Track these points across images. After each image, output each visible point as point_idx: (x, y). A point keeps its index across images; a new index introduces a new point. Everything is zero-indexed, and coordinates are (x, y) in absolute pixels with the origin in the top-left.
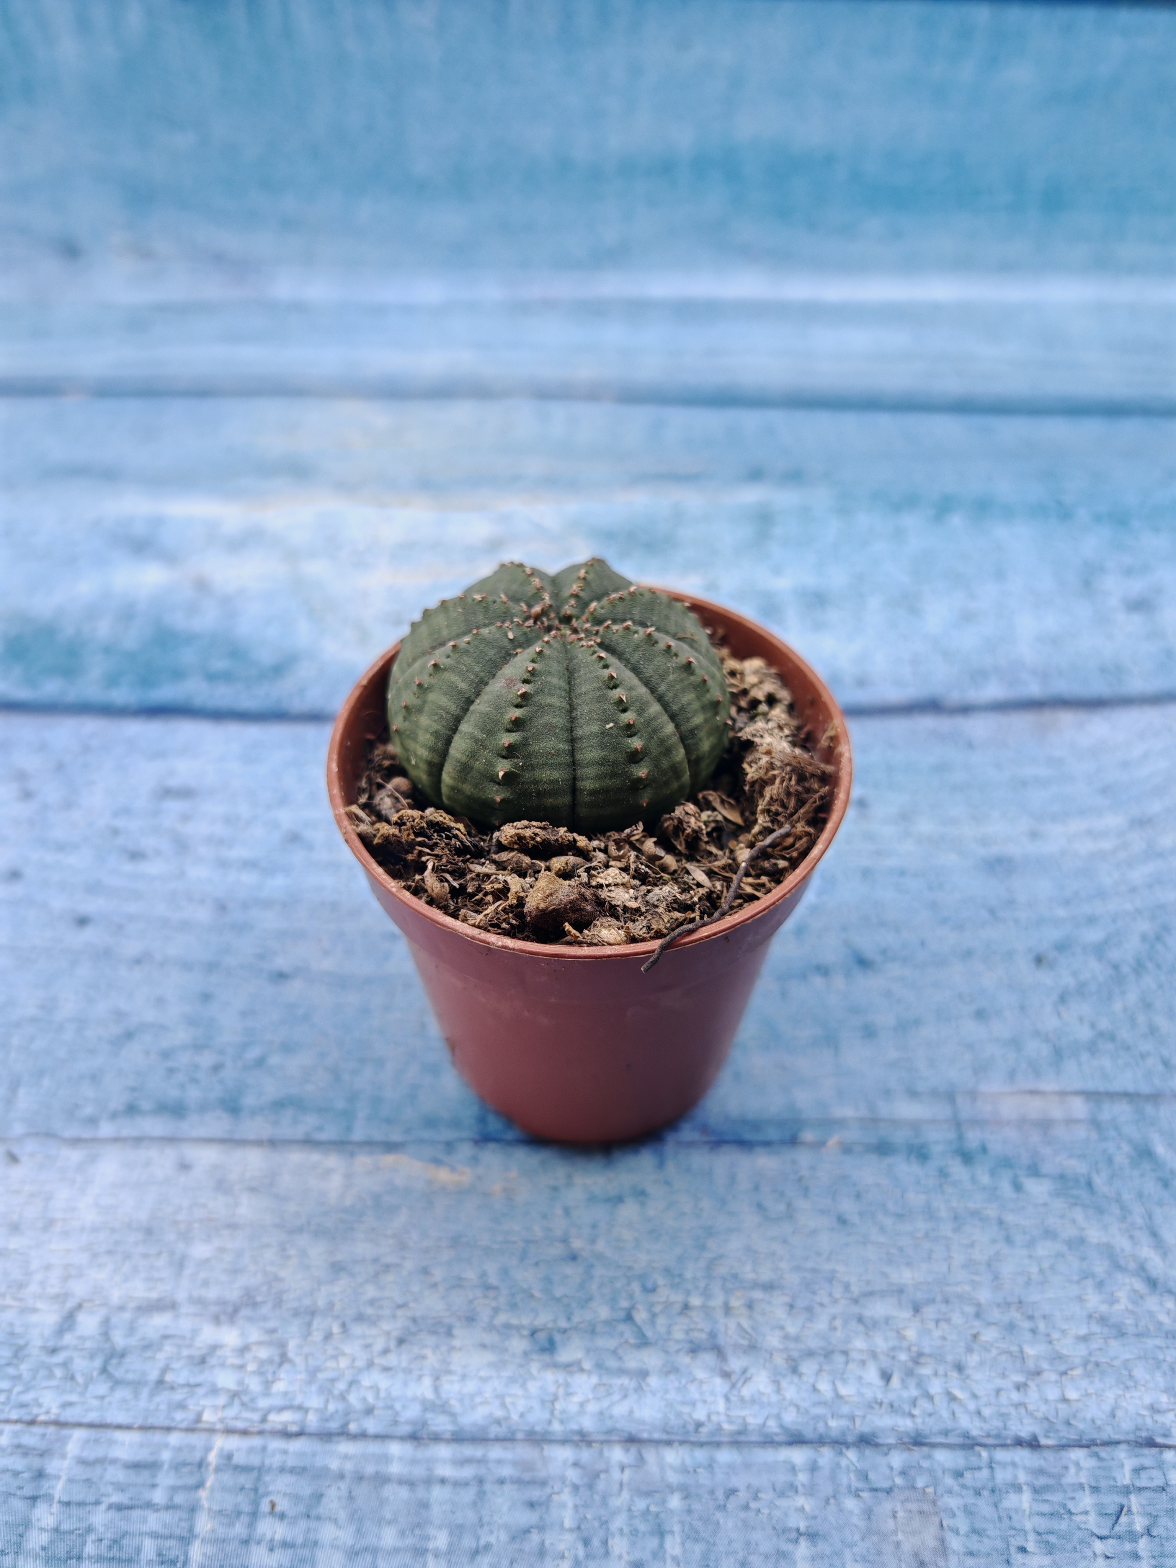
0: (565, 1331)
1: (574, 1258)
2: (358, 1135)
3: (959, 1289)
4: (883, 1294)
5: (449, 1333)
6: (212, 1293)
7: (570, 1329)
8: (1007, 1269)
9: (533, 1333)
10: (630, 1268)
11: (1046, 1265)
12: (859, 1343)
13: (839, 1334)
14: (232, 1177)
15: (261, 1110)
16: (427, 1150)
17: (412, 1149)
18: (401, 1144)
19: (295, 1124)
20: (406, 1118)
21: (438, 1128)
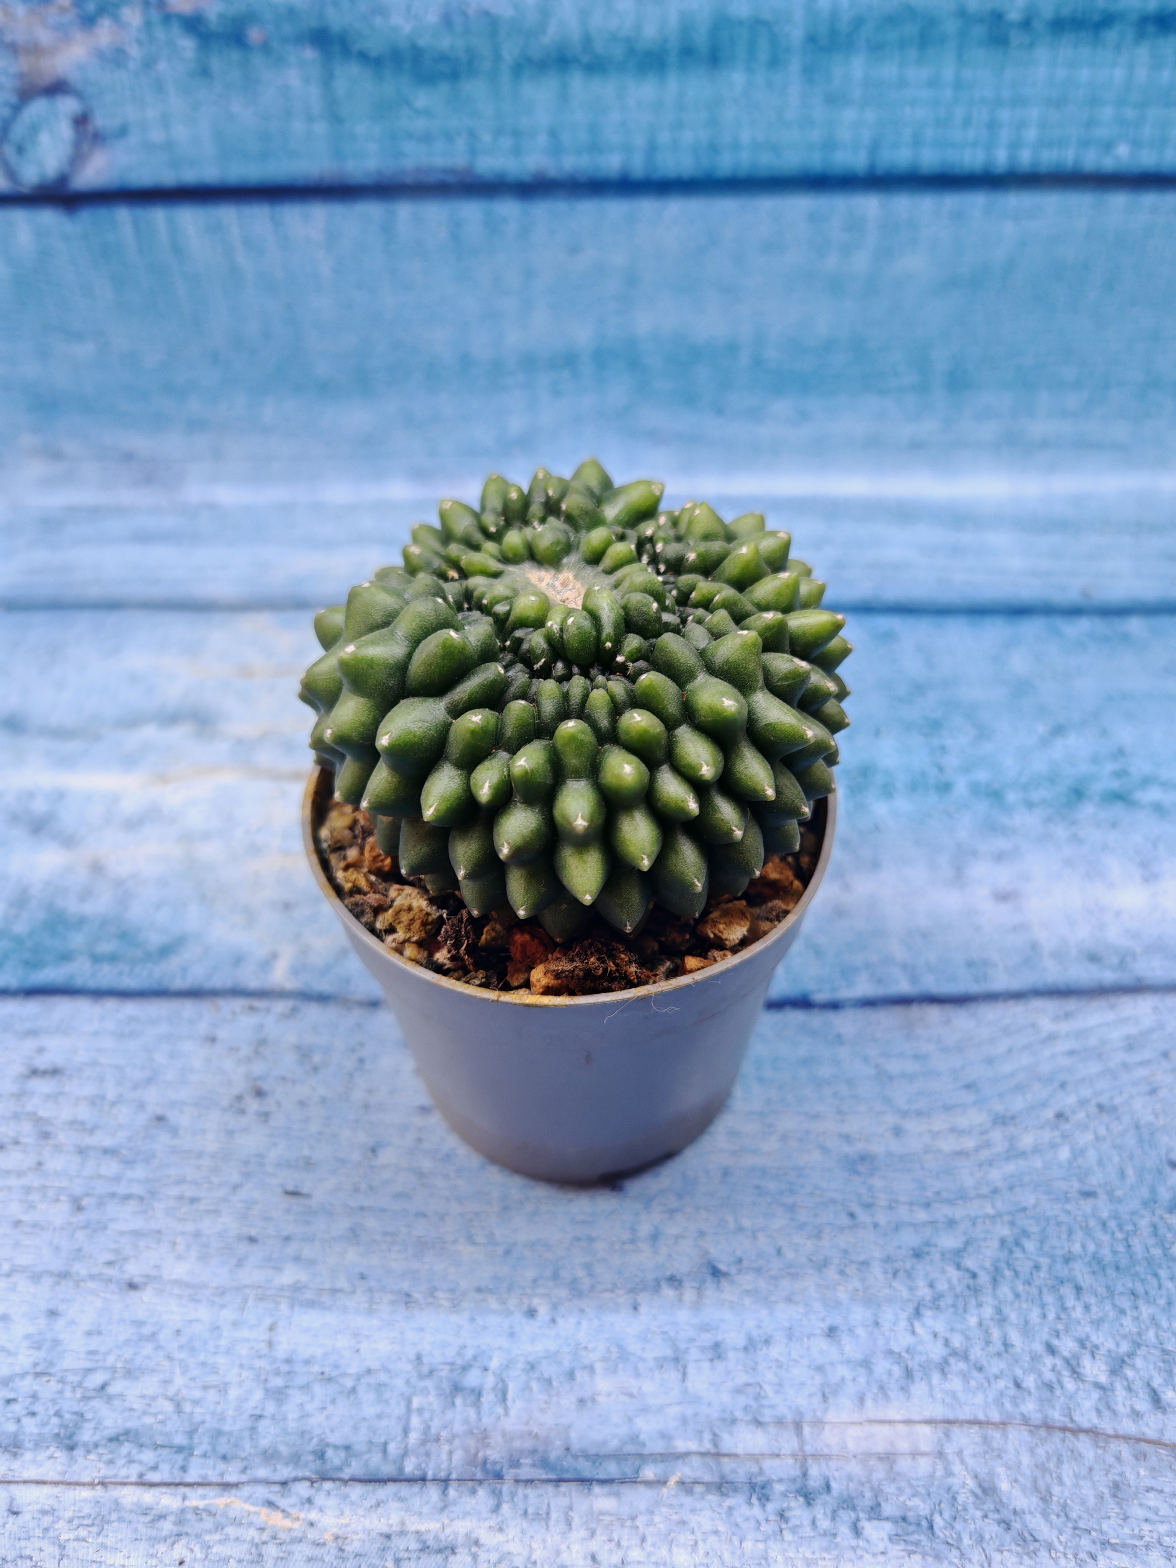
2: (192, 1476)
14: (61, 1525)
15: (96, 1446)
16: (262, 1492)
17: (246, 1490)
18: (236, 1485)
19: (131, 1461)
20: (243, 1455)
21: (275, 1465)
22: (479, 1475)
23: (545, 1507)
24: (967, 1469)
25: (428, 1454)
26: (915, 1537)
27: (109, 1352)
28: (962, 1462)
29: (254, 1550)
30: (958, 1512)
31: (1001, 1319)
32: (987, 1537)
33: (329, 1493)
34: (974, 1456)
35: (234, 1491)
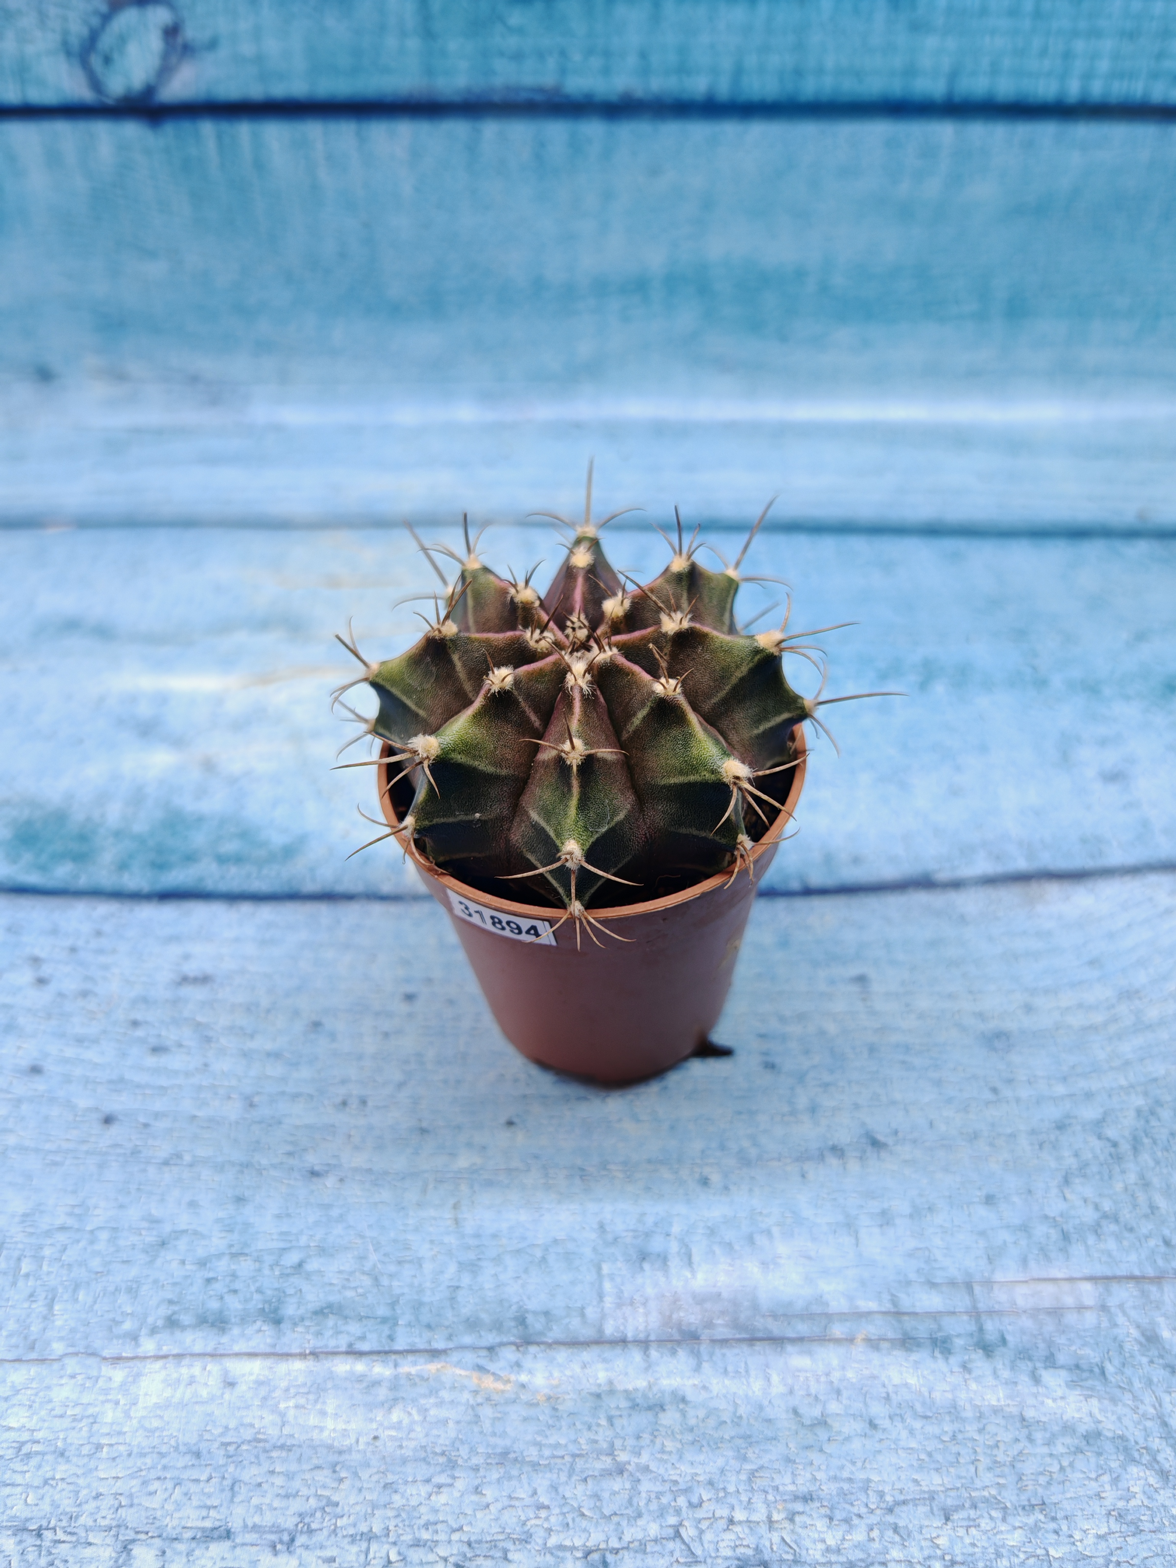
0: (616, 1551)
1: (621, 1470)
2: (400, 1344)
3: (986, 1493)
4: (915, 1502)
5: (506, 1558)
6: (268, 1519)
7: (623, 1549)
8: (1029, 1467)
9: (587, 1554)
10: (676, 1482)
11: (1065, 1463)
12: (895, 1553)
13: (876, 1545)
14: (277, 1394)
15: (302, 1319)
16: (470, 1357)
17: (455, 1357)
18: (444, 1352)
19: (338, 1333)
20: (447, 1323)
21: (479, 1331)
22: (677, 1337)
23: (743, 1365)
24: (1129, 1321)
25: (625, 1318)
26: (1090, 1383)
27: (301, 1232)
28: (1125, 1313)
29: (470, 1411)
30: (1125, 1358)
31: (1146, 1185)
32: (1155, 1380)
33: (535, 1357)
34: (1134, 1307)
35: (443, 1357)
